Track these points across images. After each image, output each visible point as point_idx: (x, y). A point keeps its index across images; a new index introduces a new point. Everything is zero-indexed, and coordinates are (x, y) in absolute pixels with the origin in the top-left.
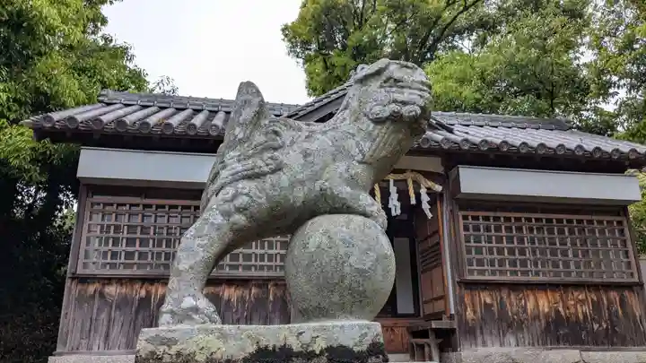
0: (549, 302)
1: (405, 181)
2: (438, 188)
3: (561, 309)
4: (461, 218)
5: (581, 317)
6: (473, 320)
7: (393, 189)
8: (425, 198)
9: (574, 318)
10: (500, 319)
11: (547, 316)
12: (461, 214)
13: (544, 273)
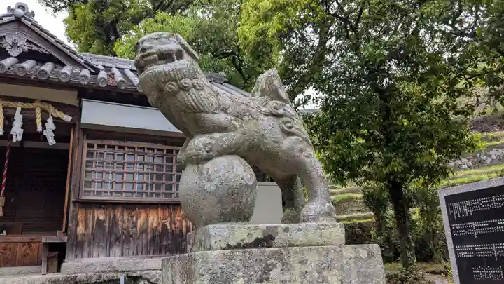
0: (158, 218)
1: (34, 109)
2: (68, 118)
3: (168, 224)
4: (86, 146)
5: (184, 231)
6: (84, 234)
7: (18, 117)
8: (50, 125)
9: (178, 232)
10: (110, 233)
11: (154, 230)
12: (86, 142)
13: (157, 195)
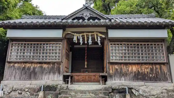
0: (136, 68)
1: (94, 35)
2: (104, 36)
3: (140, 70)
4: (110, 44)
5: (146, 73)
6: (112, 73)
7: (90, 37)
8: (99, 39)
9: (144, 73)
10: (121, 73)
11: (135, 72)
12: (110, 43)
13: (135, 60)
